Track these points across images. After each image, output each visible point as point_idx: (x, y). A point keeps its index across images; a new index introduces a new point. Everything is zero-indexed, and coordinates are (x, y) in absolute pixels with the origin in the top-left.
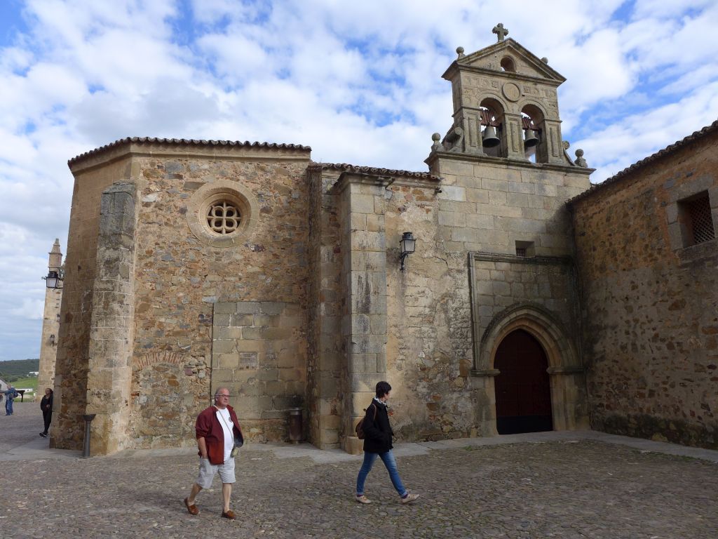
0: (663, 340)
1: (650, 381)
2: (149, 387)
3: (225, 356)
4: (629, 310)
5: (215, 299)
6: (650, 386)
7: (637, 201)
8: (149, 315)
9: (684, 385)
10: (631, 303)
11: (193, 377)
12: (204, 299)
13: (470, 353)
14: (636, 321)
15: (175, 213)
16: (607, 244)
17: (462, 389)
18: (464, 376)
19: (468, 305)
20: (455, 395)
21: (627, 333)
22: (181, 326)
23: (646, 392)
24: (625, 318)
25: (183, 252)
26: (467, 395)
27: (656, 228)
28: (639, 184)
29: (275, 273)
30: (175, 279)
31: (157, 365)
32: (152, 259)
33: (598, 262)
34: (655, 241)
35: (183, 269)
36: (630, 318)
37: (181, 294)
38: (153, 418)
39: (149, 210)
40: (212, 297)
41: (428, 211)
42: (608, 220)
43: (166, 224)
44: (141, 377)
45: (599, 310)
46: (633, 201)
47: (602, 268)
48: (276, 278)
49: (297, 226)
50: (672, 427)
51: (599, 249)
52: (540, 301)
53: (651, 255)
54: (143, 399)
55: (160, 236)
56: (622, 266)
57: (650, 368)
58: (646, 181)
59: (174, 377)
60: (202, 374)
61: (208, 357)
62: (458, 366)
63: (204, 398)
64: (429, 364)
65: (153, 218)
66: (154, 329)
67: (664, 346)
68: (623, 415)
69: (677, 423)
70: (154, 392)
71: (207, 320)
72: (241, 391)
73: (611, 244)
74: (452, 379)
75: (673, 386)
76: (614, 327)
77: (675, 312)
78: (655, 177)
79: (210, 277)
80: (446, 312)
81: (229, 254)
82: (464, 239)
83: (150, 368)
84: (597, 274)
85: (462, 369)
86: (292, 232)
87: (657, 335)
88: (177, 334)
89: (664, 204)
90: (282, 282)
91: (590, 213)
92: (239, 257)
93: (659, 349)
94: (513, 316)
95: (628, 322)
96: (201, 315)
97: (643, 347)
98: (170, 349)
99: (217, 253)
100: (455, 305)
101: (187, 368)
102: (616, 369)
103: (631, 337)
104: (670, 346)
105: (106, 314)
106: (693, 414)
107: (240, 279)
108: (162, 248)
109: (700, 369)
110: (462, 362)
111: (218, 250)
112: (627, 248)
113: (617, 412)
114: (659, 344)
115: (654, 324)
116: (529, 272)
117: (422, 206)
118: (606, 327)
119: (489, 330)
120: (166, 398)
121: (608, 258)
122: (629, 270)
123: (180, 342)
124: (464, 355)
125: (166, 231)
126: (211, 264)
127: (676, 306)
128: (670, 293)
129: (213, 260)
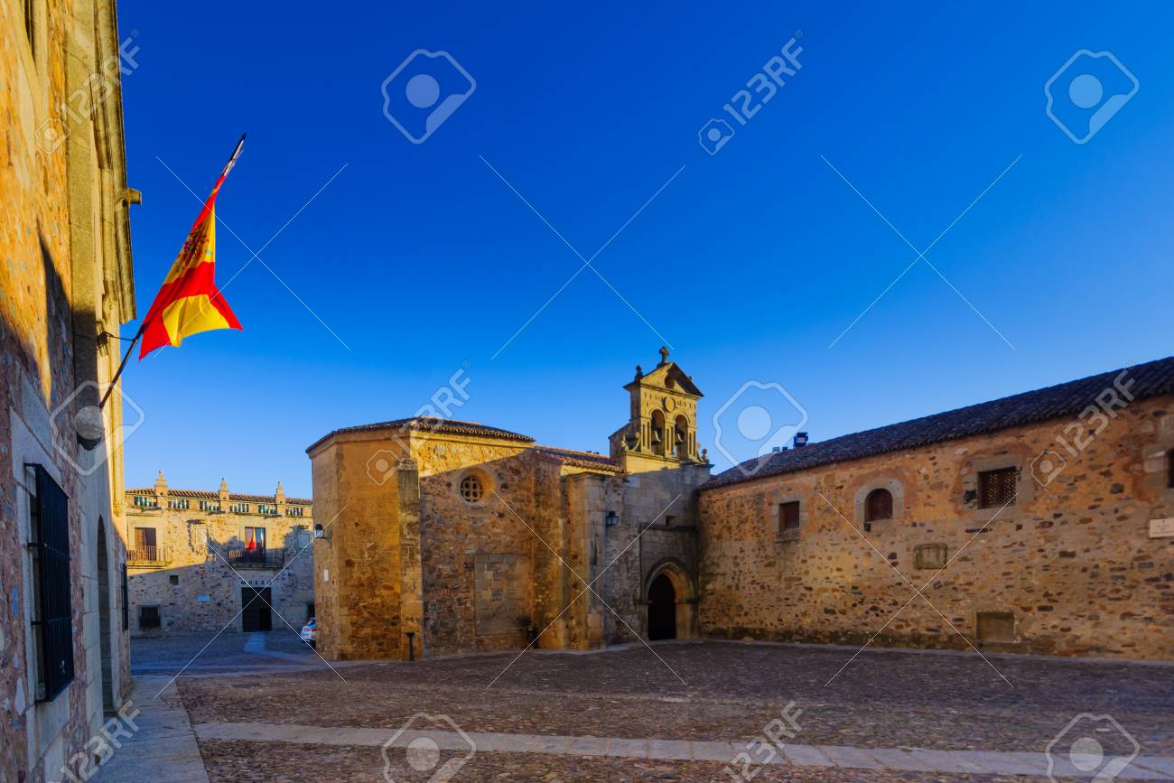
0: (758, 584)
1: (746, 607)
2: (435, 614)
3: (484, 592)
4: (737, 565)
5: (474, 551)
6: (746, 610)
7: (752, 498)
8: (431, 563)
9: (768, 609)
10: (738, 560)
11: (463, 607)
12: (467, 552)
13: (638, 590)
14: (741, 572)
15: (444, 487)
16: (725, 521)
17: (633, 613)
18: (635, 604)
19: (638, 559)
20: (630, 616)
21: (733, 578)
22: (453, 571)
23: (742, 613)
24: (733, 569)
25: (451, 517)
26: (636, 616)
27: (763, 518)
28: (754, 487)
29: (512, 534)
30: (447, 537)
31: (439, 598)
32: (429, 522)
33: (716, 533)
34: (760, 525)
35: (451, 529)
36: (737, 570)
37: (451, 548)
38: (439, 635)
39: (425, 483)
40: (471, 550)
41: (619, 494)
42: (728, 506)
43: (438, 495)
44: (430, 607)
45: (713, 563)
46: (748, 498)
47: (719, 537)
48: (513, 537)
49: (526, 500)
50: (758, 632)
51: (718, 524)
52: (676, 556)
53: (757, 533)
54: (431, 622)
55: (434, 504)
56: (734, 537)
57: (747, 599)
58: (759, 486)
59: (451, 607)
60: (468, 605)
61: (472, 592)
62: (632, 598)
63: (471, 620)
64: (617, 597)
65: (428, 490)
66: (435, 574)
67: (758, 587)
68: (725, 627)
69: (761, 630)
70: (438, 618)
71: (470, 567)
72: (494, 615)
73: (728, 522)
74: (629, 606)
75: (761, 609)
76: (723, 575)
77: (769, 568)
78: (766, 485)
79: (469, 536)
80: (627, 563)
81: (481, 519)
82: (638, 514)
83: (435, 601)
84: (715, 540)
85: (634, 600)
86: (523, 504)
87: (754, 581)
88: (450, 576)
89: (770, 504)
90: (516, 541)
91: (714, 499)
92: (488, 521)
93: (754, 588)
94: (662, 566)
95: (734, 572)
96: (466, 563)
97: (744, 588)
98: (447, 587)
99: (474, 518)
100: (631, 559)
101: (459, 600)
102: (722, 600)
103: (736, 581)
104: (762, 587)
105: (412, 563)
106: (772, 624)
107: (489, 537)
108: (436, 513)
109: (779, 600)
110: (634, 596)
111: (473, 516)
112: (741, 526)
113: (720, 626)
114: (755, 586)
115: (752, 574)
116: (672, 537)
117: (615, 491)
118: (718, 574)
119: (649, 575)
120: (447, 621)
121: (725, 531)
122: (740, 540)
123: (452, 583)
124: (635, 590)
125: (439, 500)
126: (470, 526)
127: (769, 565)
128: (766, 557)
129: (471, 523)
